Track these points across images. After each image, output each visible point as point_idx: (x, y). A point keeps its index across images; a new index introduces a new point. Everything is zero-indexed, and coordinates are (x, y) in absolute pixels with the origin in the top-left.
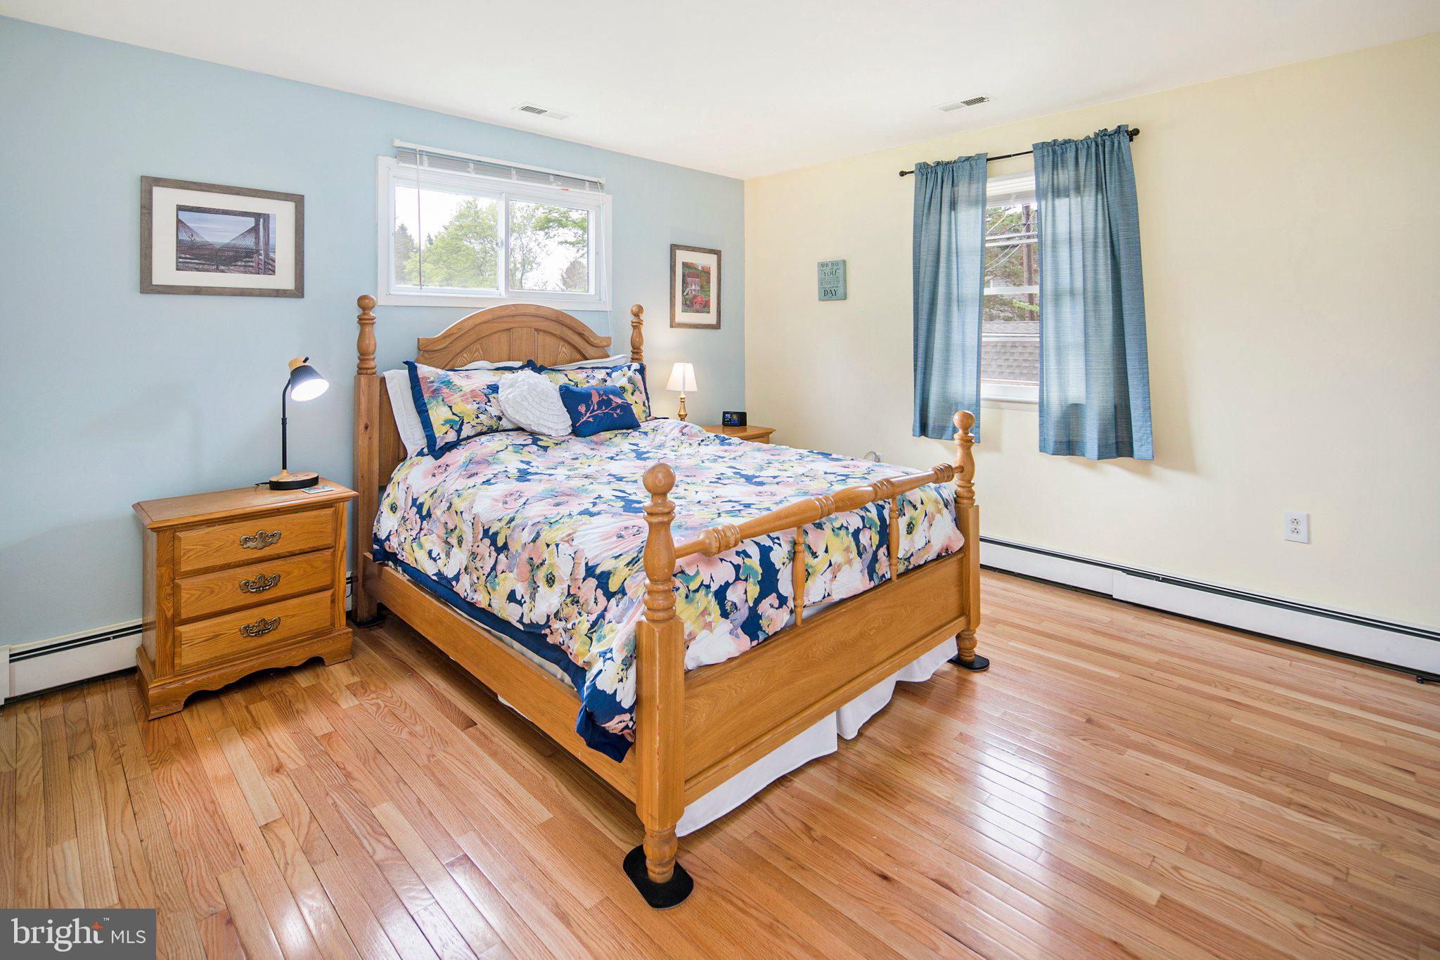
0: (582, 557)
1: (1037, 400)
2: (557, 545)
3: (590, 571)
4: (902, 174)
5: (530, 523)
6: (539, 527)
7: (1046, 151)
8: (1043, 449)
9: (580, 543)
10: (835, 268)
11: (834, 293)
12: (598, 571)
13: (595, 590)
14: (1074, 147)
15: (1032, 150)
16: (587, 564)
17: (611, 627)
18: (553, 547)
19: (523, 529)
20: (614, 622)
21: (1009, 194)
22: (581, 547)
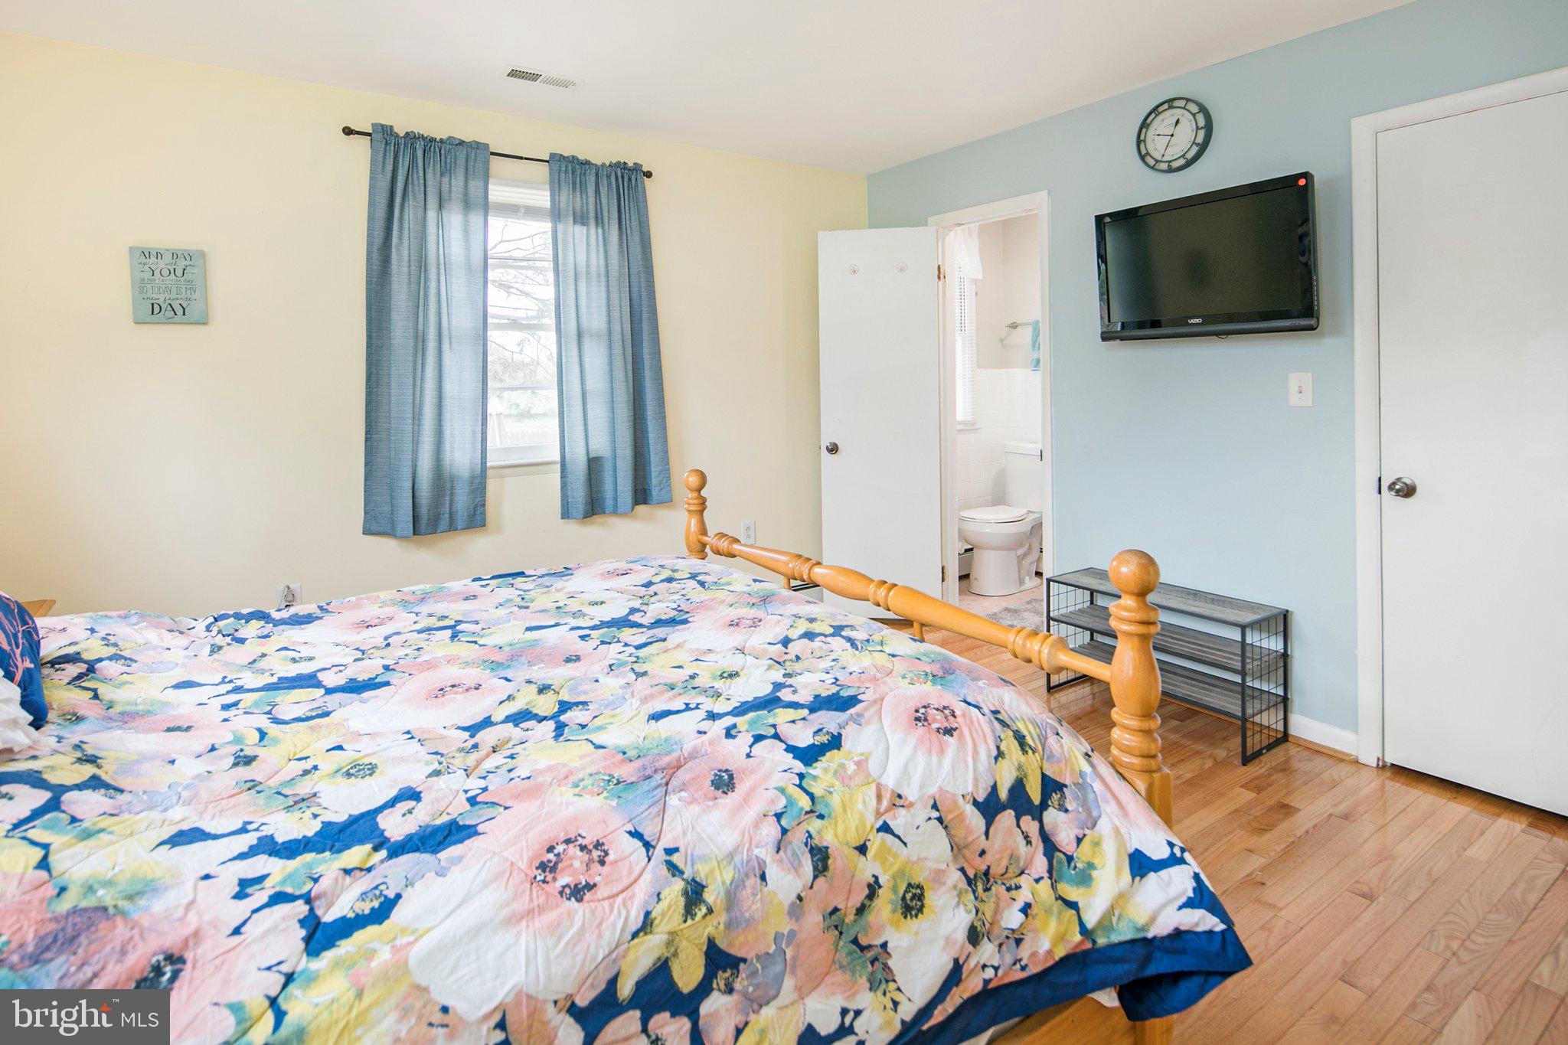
0: (955, 802)
1: (558, 458)
2: (885, 828)
3: (989, 807)
4: (348, 131)
5: (765, 853)
6: (797, 838)
7: (564, 166)
8: (566, 514)
9: (921, 787)
10: (182, 263)
11: (179, 311)
12: (1003, 794)
13: (1019, 826)
14: (594, 171)
15: (548, 159)
16: (975, 803)
17: (1092, 842)
18: (876, 841)
19: (763, 877)
20: (1087, 832)
21: (517, 206)
22: (933, 790)
